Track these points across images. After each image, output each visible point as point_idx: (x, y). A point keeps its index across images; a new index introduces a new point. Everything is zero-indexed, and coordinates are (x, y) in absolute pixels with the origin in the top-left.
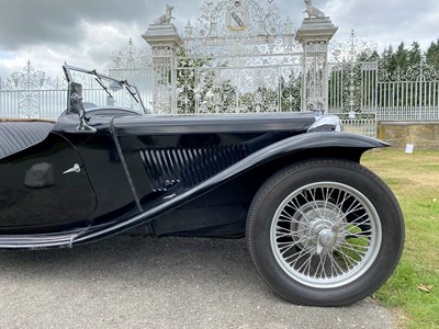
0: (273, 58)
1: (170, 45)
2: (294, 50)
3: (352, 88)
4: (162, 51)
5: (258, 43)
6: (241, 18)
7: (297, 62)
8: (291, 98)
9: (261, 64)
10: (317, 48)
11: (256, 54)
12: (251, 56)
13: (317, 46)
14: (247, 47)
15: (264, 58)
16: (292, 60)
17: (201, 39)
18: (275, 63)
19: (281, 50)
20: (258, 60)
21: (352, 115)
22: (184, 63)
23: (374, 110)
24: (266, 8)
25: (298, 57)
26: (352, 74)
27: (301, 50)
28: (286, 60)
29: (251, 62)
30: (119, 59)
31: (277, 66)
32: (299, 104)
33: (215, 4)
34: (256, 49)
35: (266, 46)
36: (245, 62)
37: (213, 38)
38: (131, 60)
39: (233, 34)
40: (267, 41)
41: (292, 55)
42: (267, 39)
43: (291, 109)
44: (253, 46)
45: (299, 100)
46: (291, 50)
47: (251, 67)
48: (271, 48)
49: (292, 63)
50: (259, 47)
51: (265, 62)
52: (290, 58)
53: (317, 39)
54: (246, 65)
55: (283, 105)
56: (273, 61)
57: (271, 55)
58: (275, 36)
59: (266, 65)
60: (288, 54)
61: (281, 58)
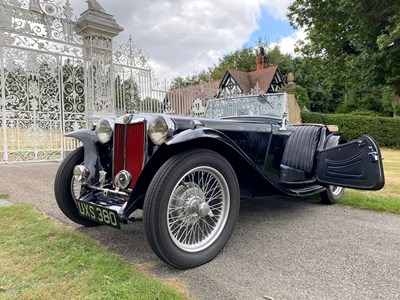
0: (50, 43)
2: (76, 41)
3: (133, 92)
5: (32, 20)
7: (79, 54)
8: (74, 95)
9: (36, 47)
10: (102, 44)
11: (26, 32)
12: (20, 32)
13: (102, 42)
14: (14, 20)
15: (40, 41)
16: (75, 51)
18: (53, 50)
19: (61, 37)
20: (31, 41)
25: (81, 49)
27: (83, 42)
28: (67, 50)
29: (20, 40)
31: (57, 55)
32: (83, 101)
34: (27, 26)
35: (41, 26)
36: (13, 39)
40: (42, 22)
41: (74, 45)
42: (43, 18)
43: (75, 107)
44: (24, 22)
45: (83, 97)
46: (72, 39)
47: (23, 49)
48: (48, 31)
49: (72, 54)
50: (33, 25)
51: (41, 45)
52: (71, 48)
53: (103, 35)
54: (15, 44)
55: (66, 101)
56: (51, 47)
57: (49, 39)
58: (53, 18)
59: (42, 50)
60: (69, 44)
61: (62, 46)
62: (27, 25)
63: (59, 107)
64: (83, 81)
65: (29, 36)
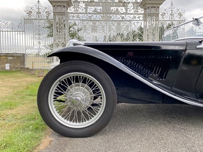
1: (65, 4)
2: (140, 12)
4: (59, 8)
5: (119, 6)
7: (141, 19)
8: (138, 40)
9: (120, 19)
10: (153, 11)
11: (117, 12)
12: (114, 13)
13: (153, 9)
14: (112, 8)
15: (122, 15)
16: (139, 17)
17: (84, 2)
18: (128, 19)
19: (132, 11)
20: (118, 16)
25: (142, 16)
27: (143, 12)
28: (135, 17)
29: (114, 17)
30: (31, 12)
31: (130, 21)
35: (123, 8)
36: (111, 17)
37: (91, 2)
38: (39, 13)
40: (124, 6)
41: (138, 14)
42: (124, 4)
44: (116, 8)
45: (143, 41)
46: (138, 11)
47: (115, 21)
48: (126, 10)
49: (138, 19)
50: (119, 9)
51: (123, 18)
52: (137, 16)
53: (154, 5)
54: (112, 19)
56: (127, 17)
57: (126, 14)
58: (129, 3)
59: (123, 20)
60: (136, 14)
61: (132, 16)
62: (117, 9)
64: (142, 32)
65: (118, 14)
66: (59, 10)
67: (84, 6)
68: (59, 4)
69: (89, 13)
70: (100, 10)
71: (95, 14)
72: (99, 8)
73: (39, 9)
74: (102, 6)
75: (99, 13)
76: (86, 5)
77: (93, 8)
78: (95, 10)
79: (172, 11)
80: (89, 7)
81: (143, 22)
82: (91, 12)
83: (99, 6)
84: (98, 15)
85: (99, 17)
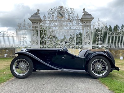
1: (38, 22)
2: (80, 25)
3: (99, 37)
4: (35, 24)
6: (62, 14)
7: (81, 28)
8: (79, 40)
9: (69, 29)
10: (87, 24)
11: (67, 25)
12: (65, 26)
14: (64, 23)
15: (70, 27)
17: (48, 20)
19: (76, 25)
20: (68, 27)
21: (100, 46)
22: (43, 28)
23: (107, 45)
24: (70, 11)
25: (81, 27)
26: (99, 33)
27: (82, 24)
28: (77, 28)
29: (65, 28)
31: (74, 30)
33: (54, 9)
34: (67, 24)
36: (63, 28)
37: (52, 20)
38: (24, 26)
39: (59, 19)
40: (71, 22)
41: (79, 26)
42: (71, 21)
43: (79, 44)
44: (66, 23)
45: (82, 41)
46: (79, 24)
47: (66, 30)
48: (72, 24)
49: (79, 29)
50: (68, 23)
51: (70, 28)
52: (78, 27)
53: (87, 21)
55: (76, 42)
56: (73, 28)
57: (72, 26)
58: (74, 20)
59: (70, 29)
60: (78, 26)
61: (75, 27)
63: (75, 44)
64: (82, 36)
65: (67, 26)
66: (35, 25)
67: (49, 23)
68: (35, 22)
69: (51, 26)
70: (58, 24)
71: (55, 26)
72: (57, 23)
73: (24, 24)
74: (59, 22)
75: (57, 26)
76: (50, 22)
77: (54, 23)
78: (55, 25)
79: (99, 23)
80: (51, 23)
81: (82, 30)
82: (53, 25)
83: (57, 22)
84: (56, 27)
85: (57, 28)
